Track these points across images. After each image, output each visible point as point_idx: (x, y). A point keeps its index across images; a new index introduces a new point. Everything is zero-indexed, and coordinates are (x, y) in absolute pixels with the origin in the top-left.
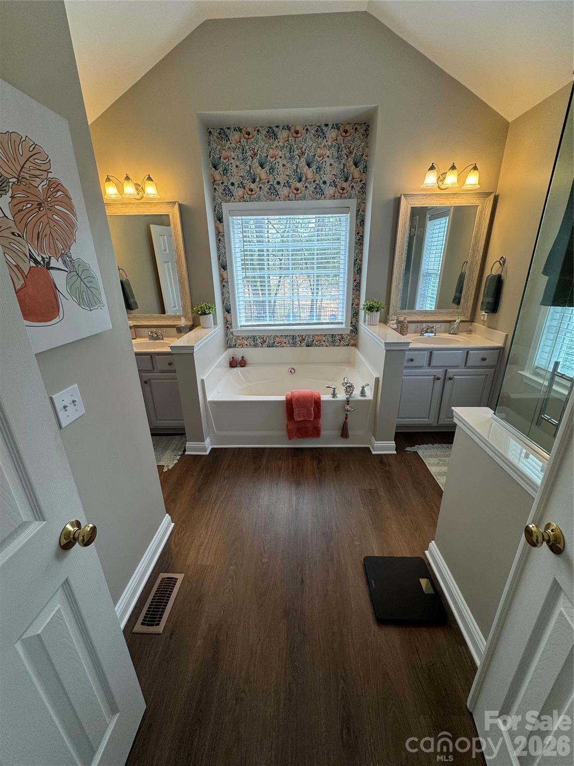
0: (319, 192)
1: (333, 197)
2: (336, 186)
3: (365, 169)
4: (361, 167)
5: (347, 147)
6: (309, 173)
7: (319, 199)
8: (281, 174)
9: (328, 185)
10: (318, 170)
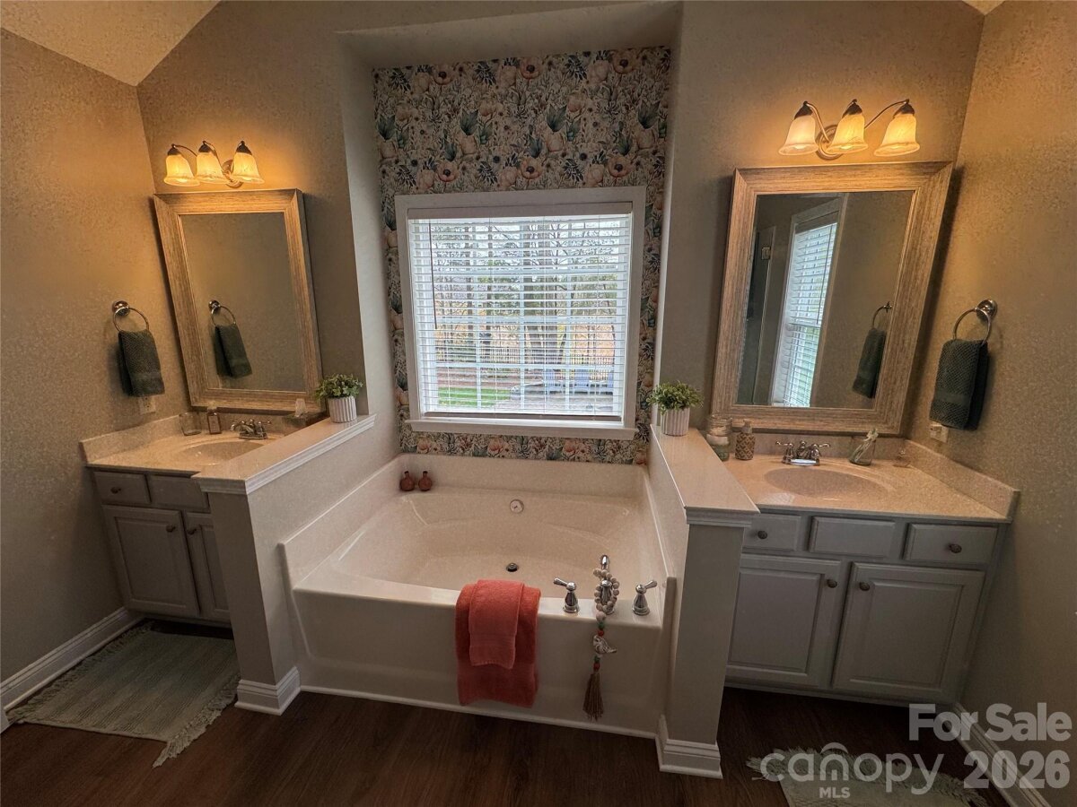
0: (573, 175)
1: (601, 183)
2: (605, 163)
3: (664, 131)
4: (655, 126)
5: (626, 91)
6: (554, 140)
7: (572, 187)
8: (501, 143)
9: (591, 161)
10: (572, 134)
